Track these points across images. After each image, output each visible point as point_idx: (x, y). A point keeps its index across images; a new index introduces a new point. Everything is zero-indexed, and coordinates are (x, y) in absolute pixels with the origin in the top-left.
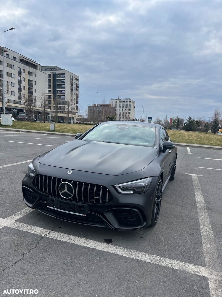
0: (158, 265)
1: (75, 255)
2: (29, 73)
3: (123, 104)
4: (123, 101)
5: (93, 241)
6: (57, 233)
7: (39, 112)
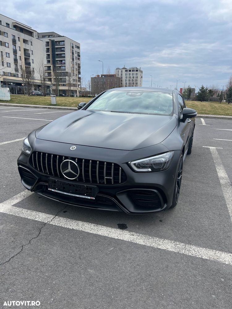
0: (183, 254)
1: (84, 245)
2: (25, 41)
3: (129, 74)
4: (129, 70)
5: (105, 227)
6: (62, 219)
7: (38, 85)
